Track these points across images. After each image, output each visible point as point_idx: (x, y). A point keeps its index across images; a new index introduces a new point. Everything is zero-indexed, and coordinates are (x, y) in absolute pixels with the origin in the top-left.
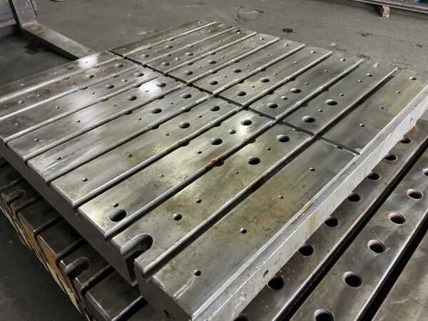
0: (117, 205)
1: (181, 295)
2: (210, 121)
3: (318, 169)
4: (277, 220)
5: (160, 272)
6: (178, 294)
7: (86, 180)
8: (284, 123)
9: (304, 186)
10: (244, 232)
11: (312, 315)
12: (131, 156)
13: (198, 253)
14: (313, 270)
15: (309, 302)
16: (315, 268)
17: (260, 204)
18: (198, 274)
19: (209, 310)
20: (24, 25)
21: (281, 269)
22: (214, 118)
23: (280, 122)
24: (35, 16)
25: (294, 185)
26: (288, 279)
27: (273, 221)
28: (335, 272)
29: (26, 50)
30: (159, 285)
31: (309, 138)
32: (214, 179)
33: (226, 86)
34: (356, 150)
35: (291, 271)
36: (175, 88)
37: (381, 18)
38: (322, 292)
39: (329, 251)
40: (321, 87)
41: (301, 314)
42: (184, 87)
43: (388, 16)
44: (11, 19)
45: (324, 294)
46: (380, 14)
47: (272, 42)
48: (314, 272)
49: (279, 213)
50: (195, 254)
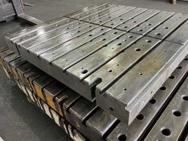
0: (83, 68)
1: (120, 97)
2: (114, 37)
3: (167, 51)
4: (154, 69)
5: (108, 90)
6: (119, 97)
7: (67, 60)
8: (147, 36)
9: (163, 57)
10: (141, 74)
11: (171, 112)
12: (83, 51)
13: (123, 83)
14: (168, 95)
15: (169, 107)
16: (168, 94)
17: (145, 64)
18: (125, 90)
19: (132, 104)
20: (19, 15)
21: (154, 96)
22: (116, 36)
23: (145, 35)
24: (23, 11)
25: (159, 57)
26: (158, 99)
27: (153, 70)
28: (178, 96)
29: (20, 25)
30: (109, 94)
31: (160, 41)
32: (122, 57)
33: (118, 25)
34: (182, 43)
35: (158, 96)
36: (95, 27)
37: (172, 5)
38: (174, 104)
39: (173, 88)
40: (160, 23)
41: (166, 112)
42: (99, 27)
43: (175, 4)
44: (13, 13)
45: (175, 104)
46: (172, 3)
47: (133, 9)
48: (168, 96)
49: (155, 67)
50: (122, 83)
